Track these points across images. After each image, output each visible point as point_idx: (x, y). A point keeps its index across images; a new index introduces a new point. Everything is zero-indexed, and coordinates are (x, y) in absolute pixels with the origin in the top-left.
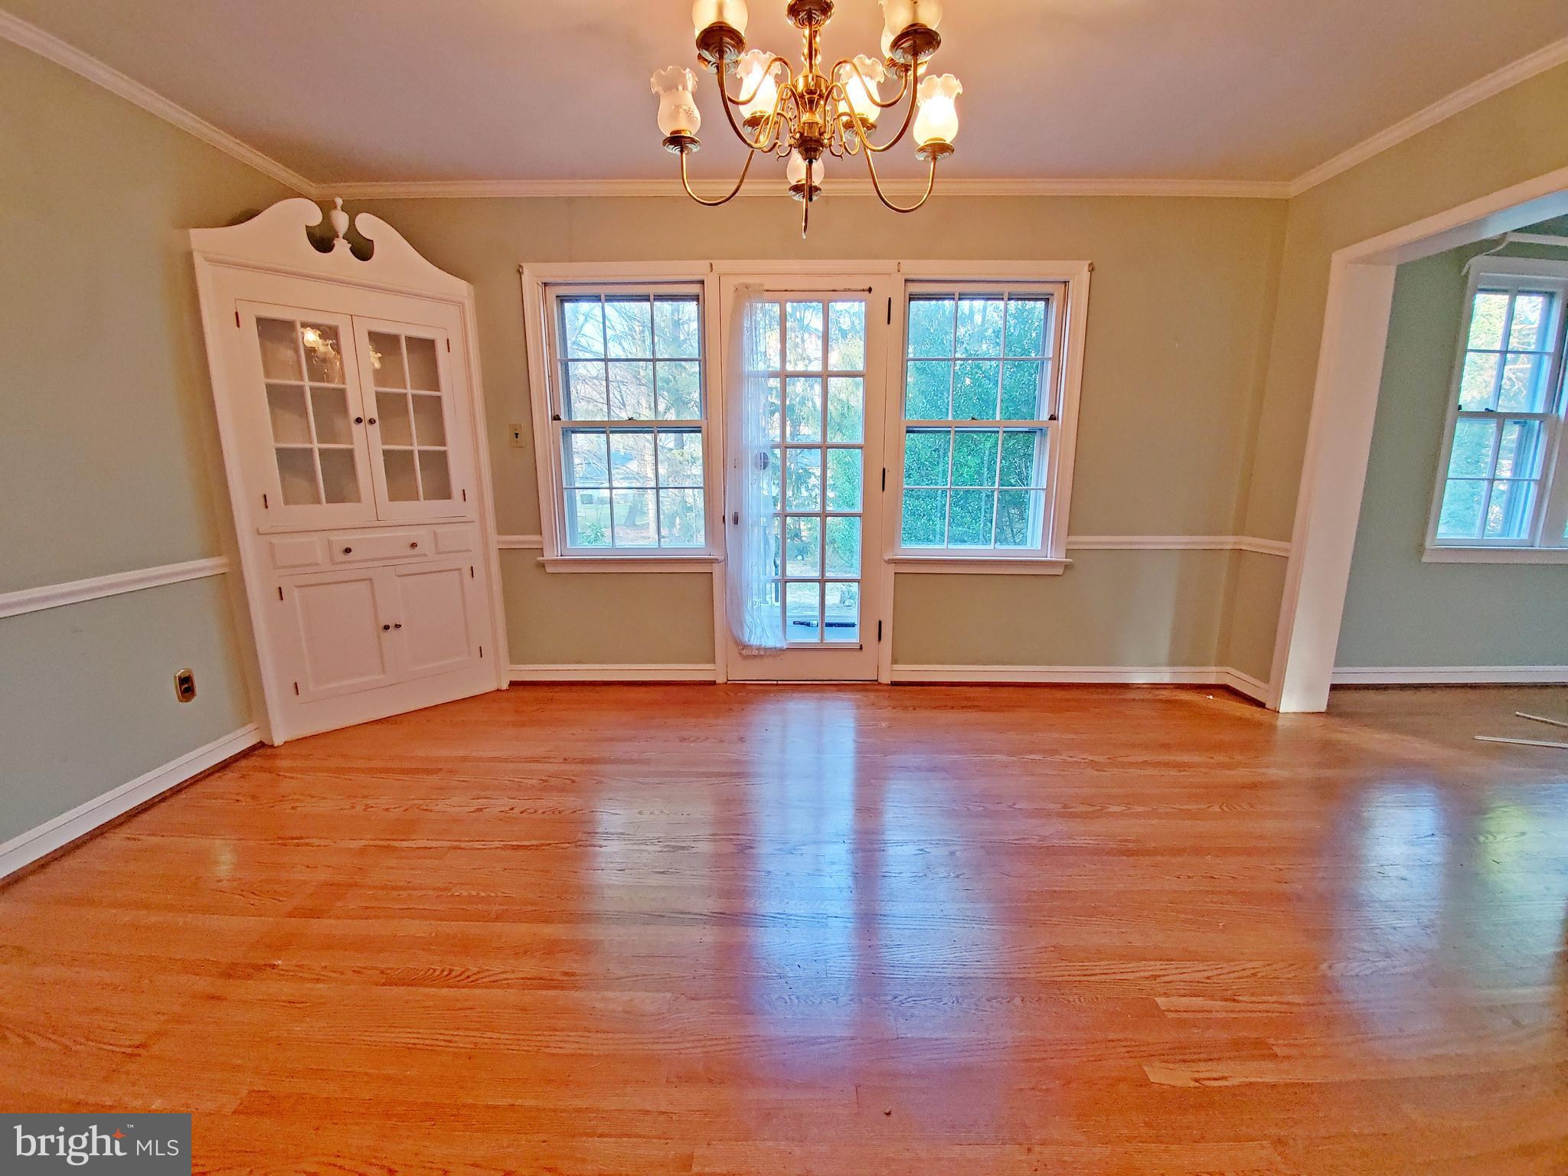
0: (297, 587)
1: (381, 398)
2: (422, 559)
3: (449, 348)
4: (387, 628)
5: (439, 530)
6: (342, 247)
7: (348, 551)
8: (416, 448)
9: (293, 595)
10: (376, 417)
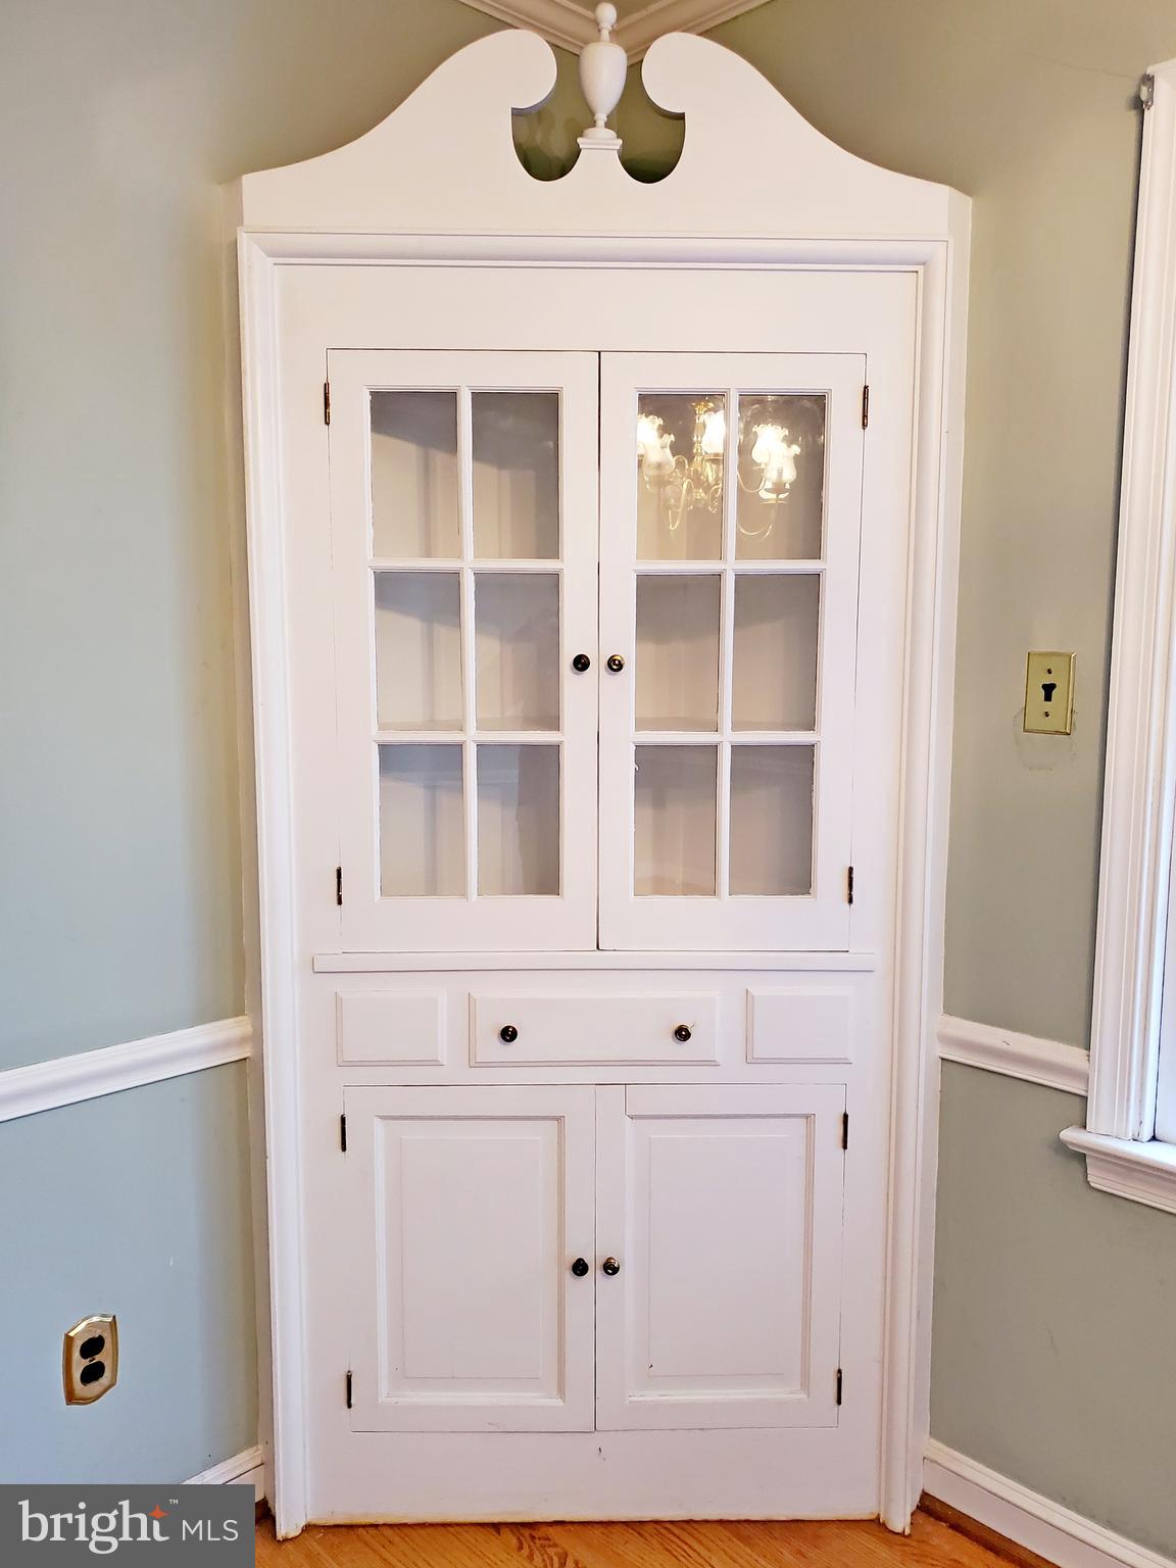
0: (382, 1117)
1: (651, 590)
2: (704, 1074)
3: (865, 416)
4: (580, 1268)
5: (762, 988)
6: (600, 150)
7: (508, 1035)
8: (727, 738)
9: (371, 1136)
10: (628, 652)
